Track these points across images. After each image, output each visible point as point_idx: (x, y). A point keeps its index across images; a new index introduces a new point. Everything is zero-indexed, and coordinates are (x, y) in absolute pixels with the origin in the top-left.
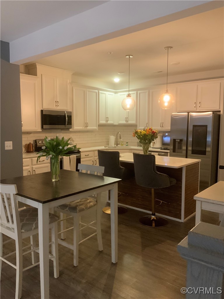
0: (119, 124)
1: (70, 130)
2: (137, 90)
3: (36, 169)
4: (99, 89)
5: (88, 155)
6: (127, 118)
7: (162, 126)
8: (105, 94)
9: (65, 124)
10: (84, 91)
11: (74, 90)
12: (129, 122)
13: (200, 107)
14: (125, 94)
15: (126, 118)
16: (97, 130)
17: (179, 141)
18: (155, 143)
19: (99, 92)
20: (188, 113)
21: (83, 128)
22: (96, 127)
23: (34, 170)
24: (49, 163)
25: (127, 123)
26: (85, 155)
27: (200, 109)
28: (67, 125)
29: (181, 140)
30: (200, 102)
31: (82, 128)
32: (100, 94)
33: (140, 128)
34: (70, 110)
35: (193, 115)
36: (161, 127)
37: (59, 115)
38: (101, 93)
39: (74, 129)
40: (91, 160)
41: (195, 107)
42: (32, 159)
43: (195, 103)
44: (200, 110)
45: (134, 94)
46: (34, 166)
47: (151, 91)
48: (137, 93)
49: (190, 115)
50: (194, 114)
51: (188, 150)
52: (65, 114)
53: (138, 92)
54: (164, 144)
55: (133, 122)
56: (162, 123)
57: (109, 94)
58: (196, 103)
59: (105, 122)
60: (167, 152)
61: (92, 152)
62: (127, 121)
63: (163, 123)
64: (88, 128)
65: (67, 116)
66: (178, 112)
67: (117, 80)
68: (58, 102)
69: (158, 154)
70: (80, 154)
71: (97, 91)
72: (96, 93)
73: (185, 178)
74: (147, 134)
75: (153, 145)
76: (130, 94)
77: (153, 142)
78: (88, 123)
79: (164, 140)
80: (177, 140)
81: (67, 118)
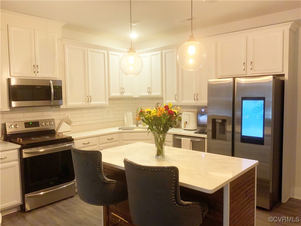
0: (139, 96)
1: (61, 107)
2: (162, 49)
4: (108, 49)
5: (89, 143)
6: (150, 88)
7: (196, 98)
8: (119, 55)
9: (50, 99)
10: (84, 51)
11: (67, 50)
12: (152, 94)
13: (251, 69)
14: (147, 56)
15: (148, 88)
16: (108, 105)
17: (220, 121)
18: (188, 123)
19: (108, 53)
20: (234, 79)
21: (84, 103)
22: (106, 101)
24: (16, 161)
25: (150, 95)
26: (84, 144)
27: (252, 72)
28: (54, 99)
29: (224, 121)
30: (251, 63)
31: (81, 103)
32: (110, 56)
34: (57, 76)
35: (241, 81)
36: (195, 100)
38: (112, 54)
39: (68, 105)
41: (244, 70)
43: (244, 63)
44: (251, 74)
45: (158, 54)
48: (162, 53)
49: (237, 82)
50: (243, 81)
51: (235, 132)
52: (50, 85)
53: (164, 52)
54: (199, 124)
55: (158, 94)
56: (196, 95)
58: (246, 63)
59: (120, 94)
60: (204, 138)
61: (96, 138)
62: (149, 92)
63: (198, 94)
64: (92, 103)
65: (53, 86)
66: (218, 79)
67: (134, 35)
68: (37, 66)
69: (191, 141)
70: (74, 143)
71: (106, 52)
72: (104, 54)
73: (229, 206)
74: (158, 115)
75: (185, 127)
76: (132, 48)
77: (185, 121)
78: (90, 96)
79: (199, 120)
80: (217, 121)
81: (52, 90)
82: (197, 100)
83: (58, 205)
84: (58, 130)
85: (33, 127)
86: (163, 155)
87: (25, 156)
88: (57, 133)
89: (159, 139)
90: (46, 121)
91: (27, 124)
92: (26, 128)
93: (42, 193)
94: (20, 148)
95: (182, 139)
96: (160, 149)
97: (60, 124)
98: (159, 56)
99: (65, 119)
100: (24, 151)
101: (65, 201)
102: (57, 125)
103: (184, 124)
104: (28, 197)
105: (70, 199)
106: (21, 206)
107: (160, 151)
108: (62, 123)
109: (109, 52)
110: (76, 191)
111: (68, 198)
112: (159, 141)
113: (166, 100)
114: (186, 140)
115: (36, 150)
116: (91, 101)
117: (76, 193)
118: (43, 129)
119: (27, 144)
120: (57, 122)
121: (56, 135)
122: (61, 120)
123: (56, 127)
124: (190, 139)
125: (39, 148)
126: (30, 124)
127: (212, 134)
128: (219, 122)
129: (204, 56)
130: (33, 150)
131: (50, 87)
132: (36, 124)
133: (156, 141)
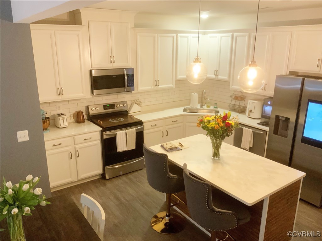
1: (133, 92)
2: (233, 31)
3: (80, 148)
4: (176, 32)
6: (217, 71)
7: (264, 88)
8: (187, 37)
9: (124, 86)
10: (154, 38)
11: (138, 37)
12: (219, 77)
14: (216, 37)
15: (216, 70)
16: (174, 88)
17: (284, 119)
18: (252, 111)
19: (177, 36)
20: (304, 78)
21: (153, 87)
22: (172, 84)
23: (77, 151)
24: (99, 141)
25: (217, 78)
26: (151, 126)
28: (128, 86)
29: (287, 119)
31: (150, 87)
32: (179, 38)
33: (233, 87)
34: (130, 65)
36: (263, 90)
37: (115, 75)
38: (181, 37)
39: (139, 90)
40: (160, 131)
41: (318, 67)
42: (74, 137)
45: (229, 36)
46: (77, 146)
47: (252, 33)
48: (233, 35)
52: (124, 73)
53: (235, 34)
54: (264, 116)
55: (225, 78)
57: (193, 37)
58: (320, 60)
60: (266, 131)
61: (162, 121)
62: (216, 75)
63: (266, 85)
64: (160, 86)
65: (127, 75)
67: (205, 16)
68: (114, 57)
69: (252, 132)
70: (143, 126)
71: (175, 35)
72: (173, 38)
73: (267, 214)
74: (216, 128)
75: (249, 114)
76: (199, 57)
77: (250, 110)
78: (158, 80)
79: (264, 110)
80: (280, 118)
81: (126, 77)
82: (265, 90)
83: (130, 176)
84: (130, 110)
85: (110, 109)
86: (218, 157)
87: (105, 137)
88: (129, 113)
89: (216, 144)
90: (120, 103)
91: (105, 107)
92: (104, 110)
93: (117, 166)
94: (101, 131)
95: (244, 128)
96: (216, 152)
97: (132, 105)
98: (230, 38)
99: (135, 101)
100: (104, 133)
101: (136, 173)
102: (129, 106)
103: (249, 111)
104: (107, 169)
105: (139, 172)
106: (102, 174)
107: (216, 153)
108: (133, 105)
109: (179, 34)
110: (145, 164)
111: (138, 170)
112: (216, 145)
113: (233, 85)
114: (247, 130)
115: (113, 132)
116: (159, 85)
117: (145, 166)
118: (118, 110)
119: (107, 128)
120: (129, 103)
121: (128, 116)
122: (132, 101)
123: (129, 107)
124: (252, 130)
125: (116, 130)
126: (108, 107)
127: (274, 129)
128: (282, 120)
129: (263, 81)
130: (112, 132)
131: (124, 75)
132: (112, 106)
133: (214, 145)
